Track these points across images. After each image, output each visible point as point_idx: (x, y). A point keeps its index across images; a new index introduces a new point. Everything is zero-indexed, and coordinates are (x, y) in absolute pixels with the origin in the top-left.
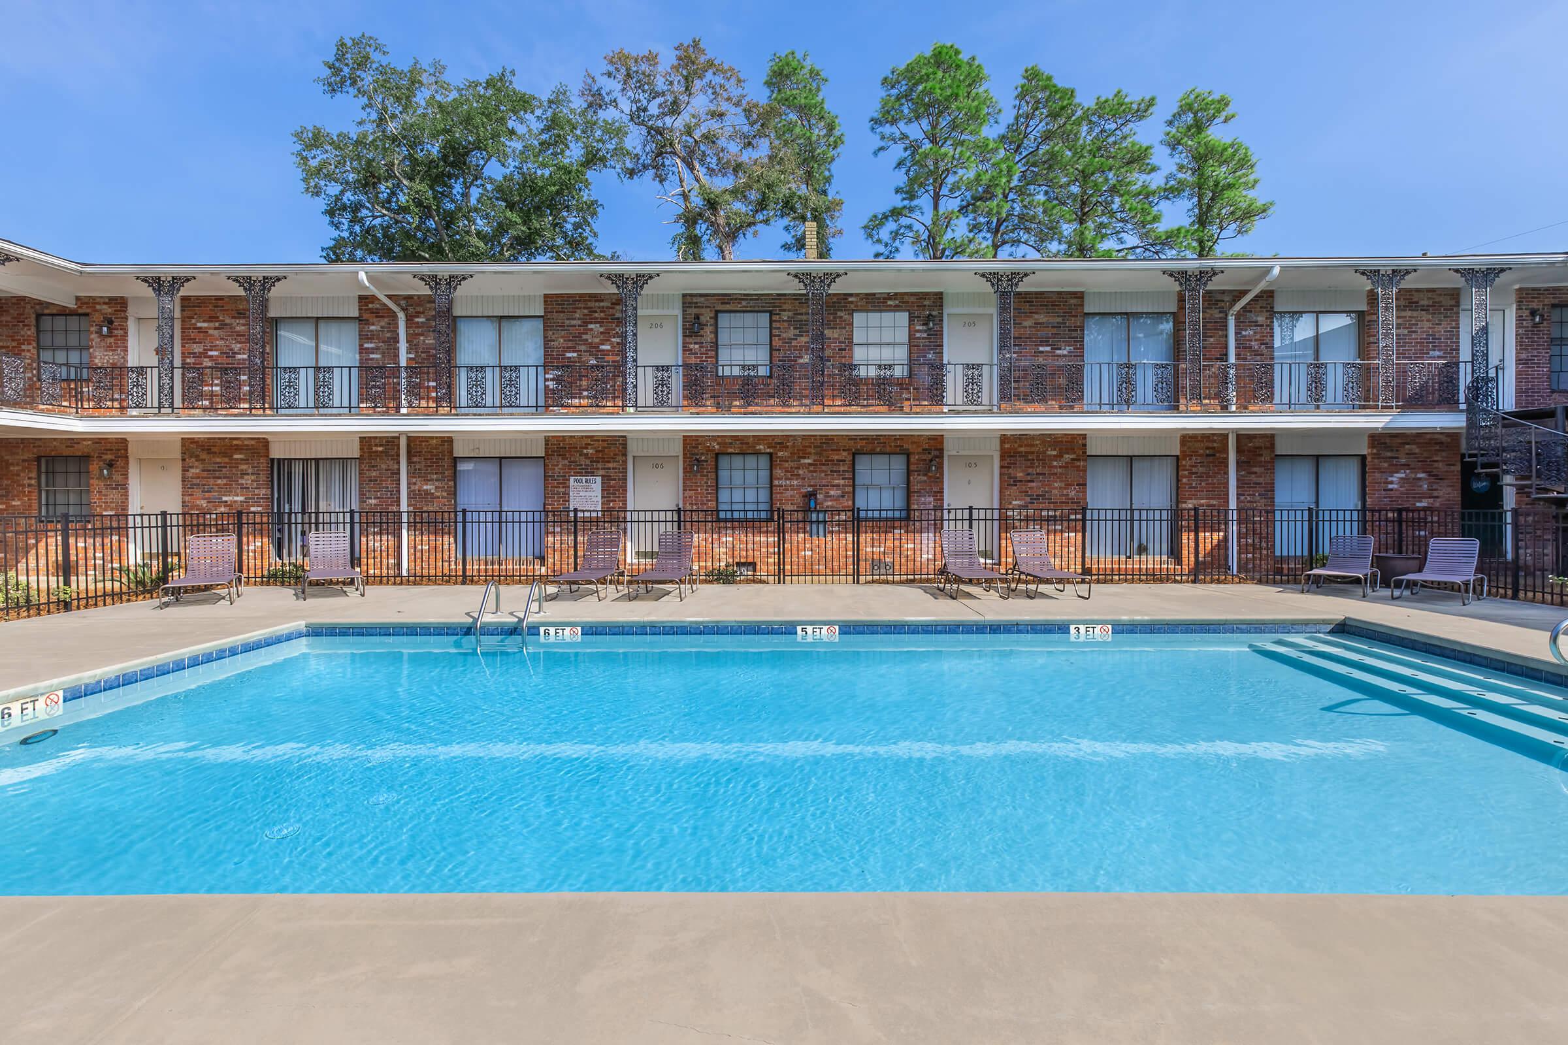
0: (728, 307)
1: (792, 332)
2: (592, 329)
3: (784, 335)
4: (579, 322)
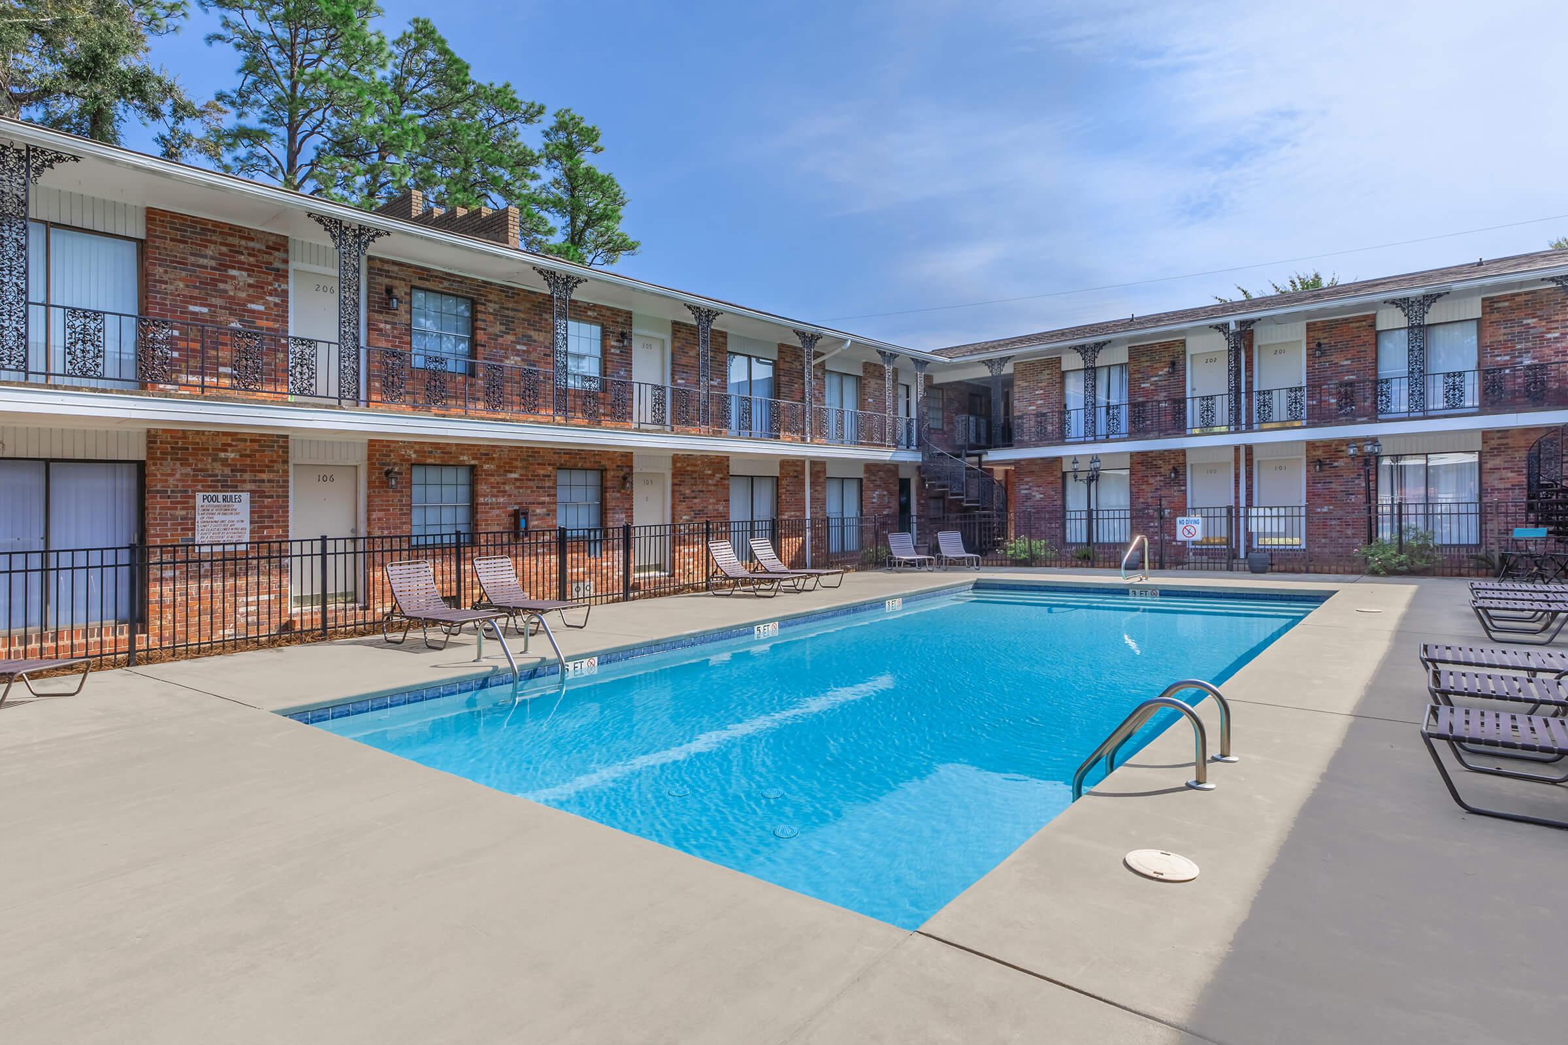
0: (427, 285)
1: (498, 328)
2: (233, 278)
3: (490, 330)
4: (213, 263)
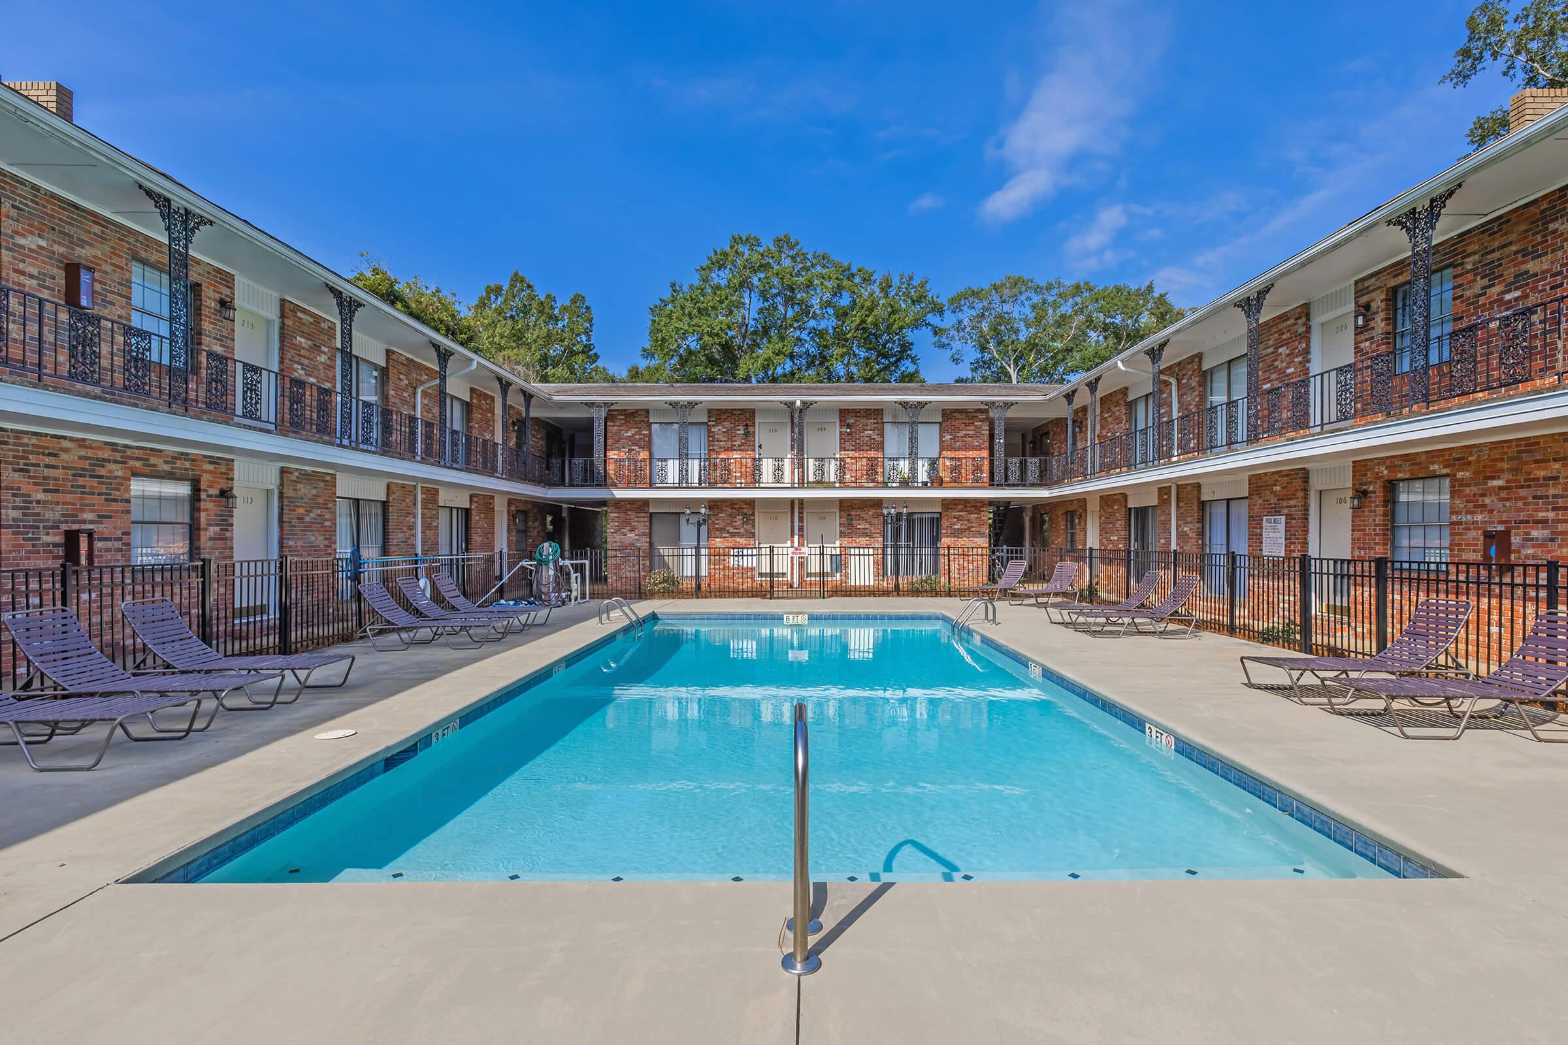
2: (1281, 354)
4: (1273, 349)
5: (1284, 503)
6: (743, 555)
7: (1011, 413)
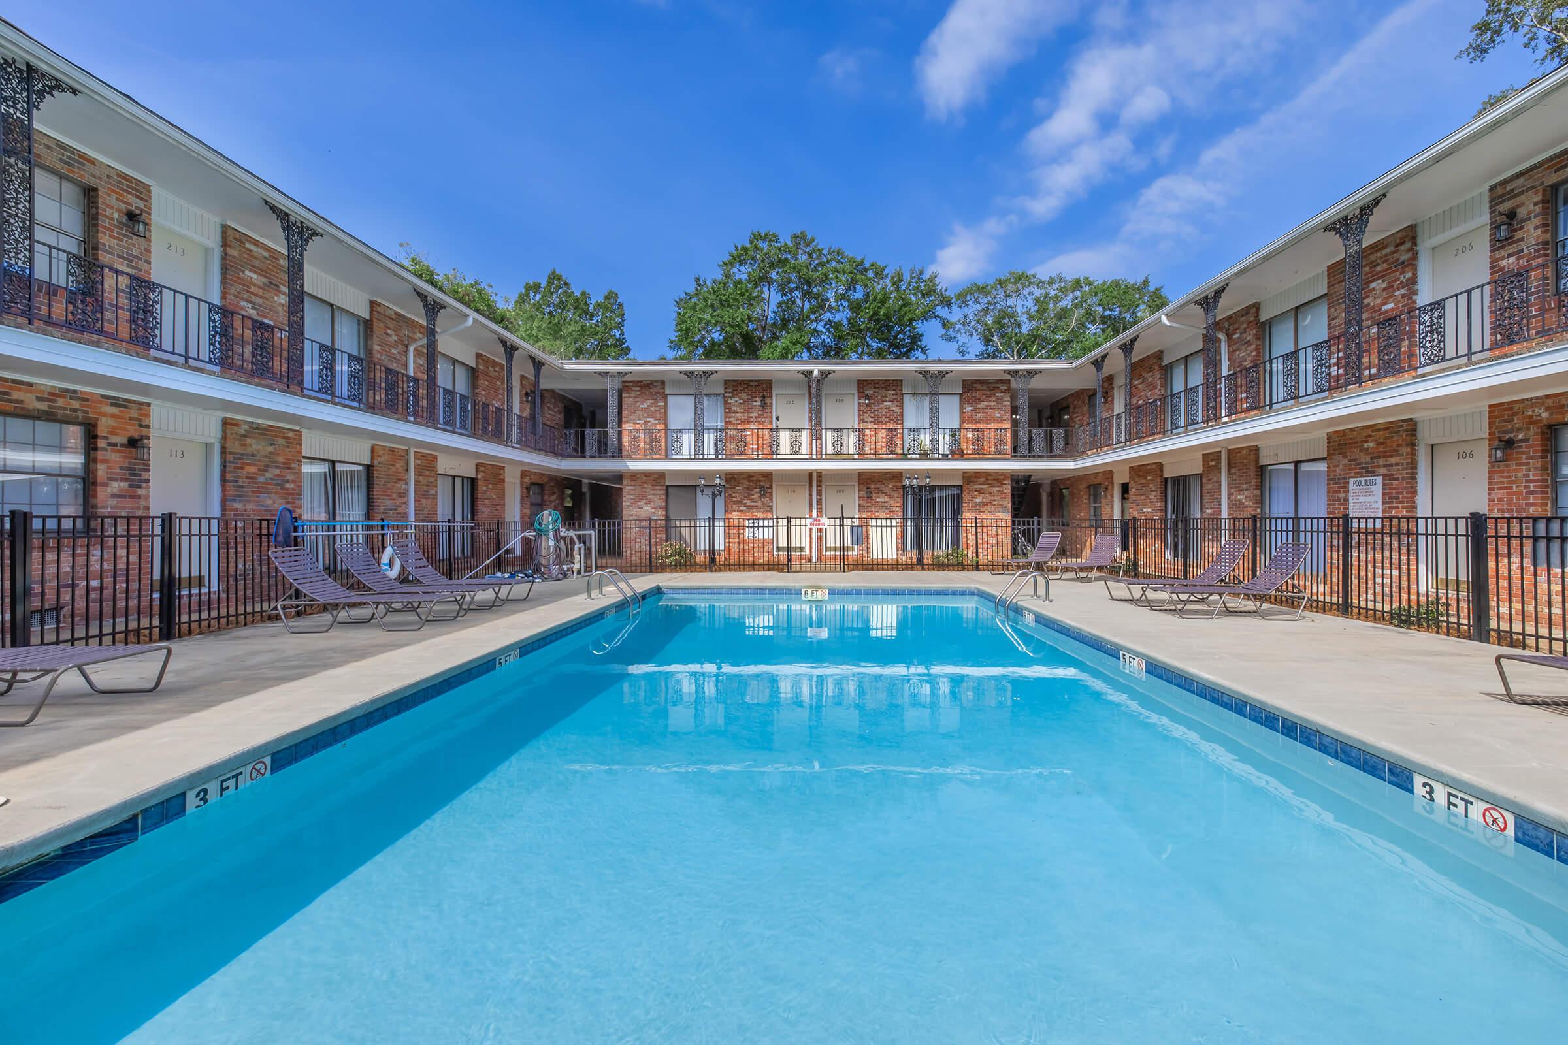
5: (1381, 462)
6: (758, 527)
7: (1036, 383)
